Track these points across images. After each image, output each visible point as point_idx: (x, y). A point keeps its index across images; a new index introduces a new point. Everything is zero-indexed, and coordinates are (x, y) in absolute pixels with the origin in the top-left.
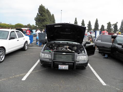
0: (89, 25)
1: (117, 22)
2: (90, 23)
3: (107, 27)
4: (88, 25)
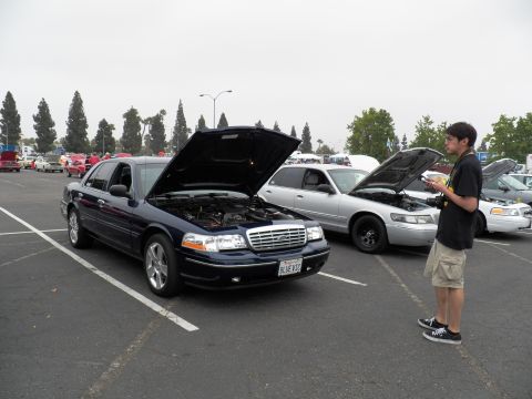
0: (44, 119)
1: (163, 112)
2: (44, 107)
3: (125, 127)
4: (36, 119)
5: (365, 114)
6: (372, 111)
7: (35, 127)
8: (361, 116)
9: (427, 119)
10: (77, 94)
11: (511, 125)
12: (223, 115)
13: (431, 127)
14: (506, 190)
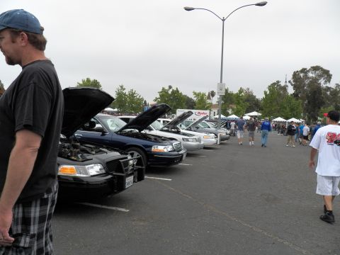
5: (83, 81)
6: (88, 80)
8: (81, 83)
9: (122, 87)
11: (167, 93)
14: (198, 128)
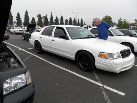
2: (18, 14)
3: (38, 19)
4: (17, 17)
7: (17, 19)
10: (26, 10)
12: (62, 16)
13: (121, 20)
